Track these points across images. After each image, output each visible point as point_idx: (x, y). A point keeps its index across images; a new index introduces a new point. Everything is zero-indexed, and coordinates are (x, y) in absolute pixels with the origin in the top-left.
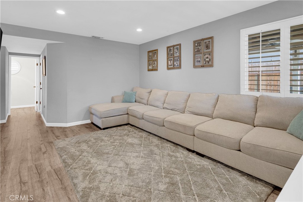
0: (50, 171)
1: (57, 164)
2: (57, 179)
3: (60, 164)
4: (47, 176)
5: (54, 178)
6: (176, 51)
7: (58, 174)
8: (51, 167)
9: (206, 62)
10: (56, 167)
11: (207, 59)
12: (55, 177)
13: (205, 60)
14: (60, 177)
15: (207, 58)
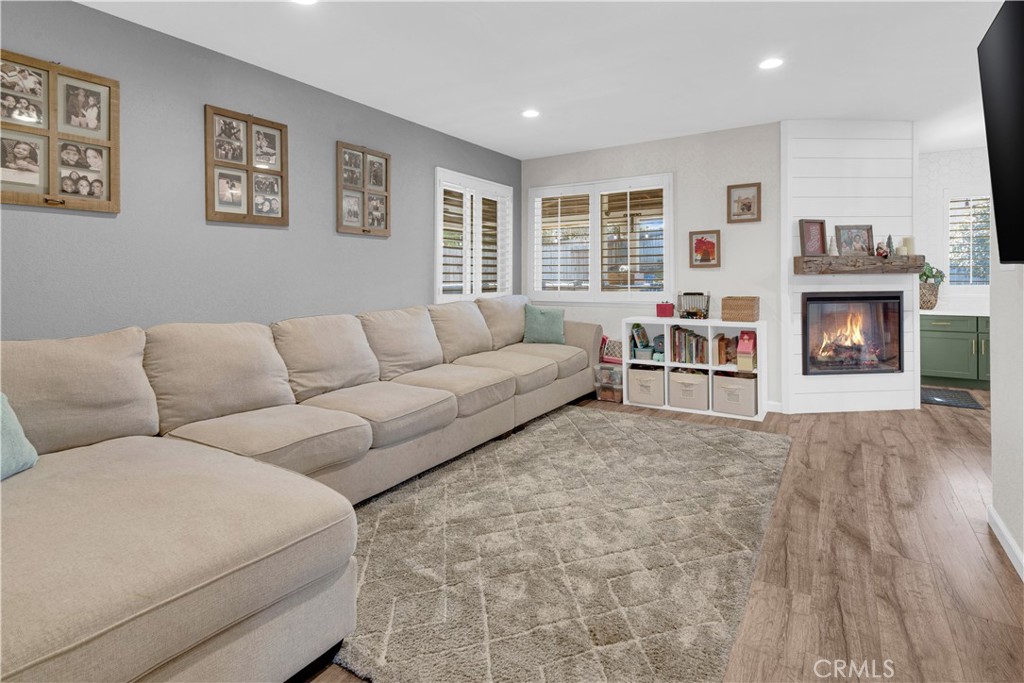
0: (800, 590)
1: (766, 599)
2: (792, 553)
3: (756, 592)
4: (815, 577)
5: (799, 561)
6: (265, 149)
7: (782, 563)
8: (789, 602)
9: (373, 220)
10: (774, 590)
11: (375, 213)
12: (796, 560)
13: (370, 213)
14: (782, 553)
15: (377, 209)
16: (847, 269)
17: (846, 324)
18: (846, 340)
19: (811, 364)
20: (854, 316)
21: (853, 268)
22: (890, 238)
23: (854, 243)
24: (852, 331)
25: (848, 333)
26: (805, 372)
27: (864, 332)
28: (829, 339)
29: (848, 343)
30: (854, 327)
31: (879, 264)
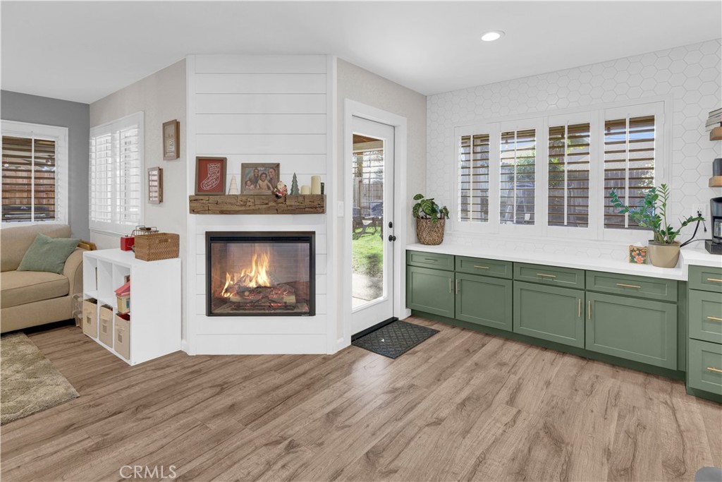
16: (237, 208)
17: (251, 265)
18: (251, 281)
19: (216, 305)
20: (259, 256)
21: (243, 208)
22: (295, 177)
23: (260, 182)
24: (257, 272)
25: (252, 274)
26: (210, 313)
27: (269, 273)
28: (232, 279)
29: (253, 285)
30: (260, 268)
31: (272, 204)
